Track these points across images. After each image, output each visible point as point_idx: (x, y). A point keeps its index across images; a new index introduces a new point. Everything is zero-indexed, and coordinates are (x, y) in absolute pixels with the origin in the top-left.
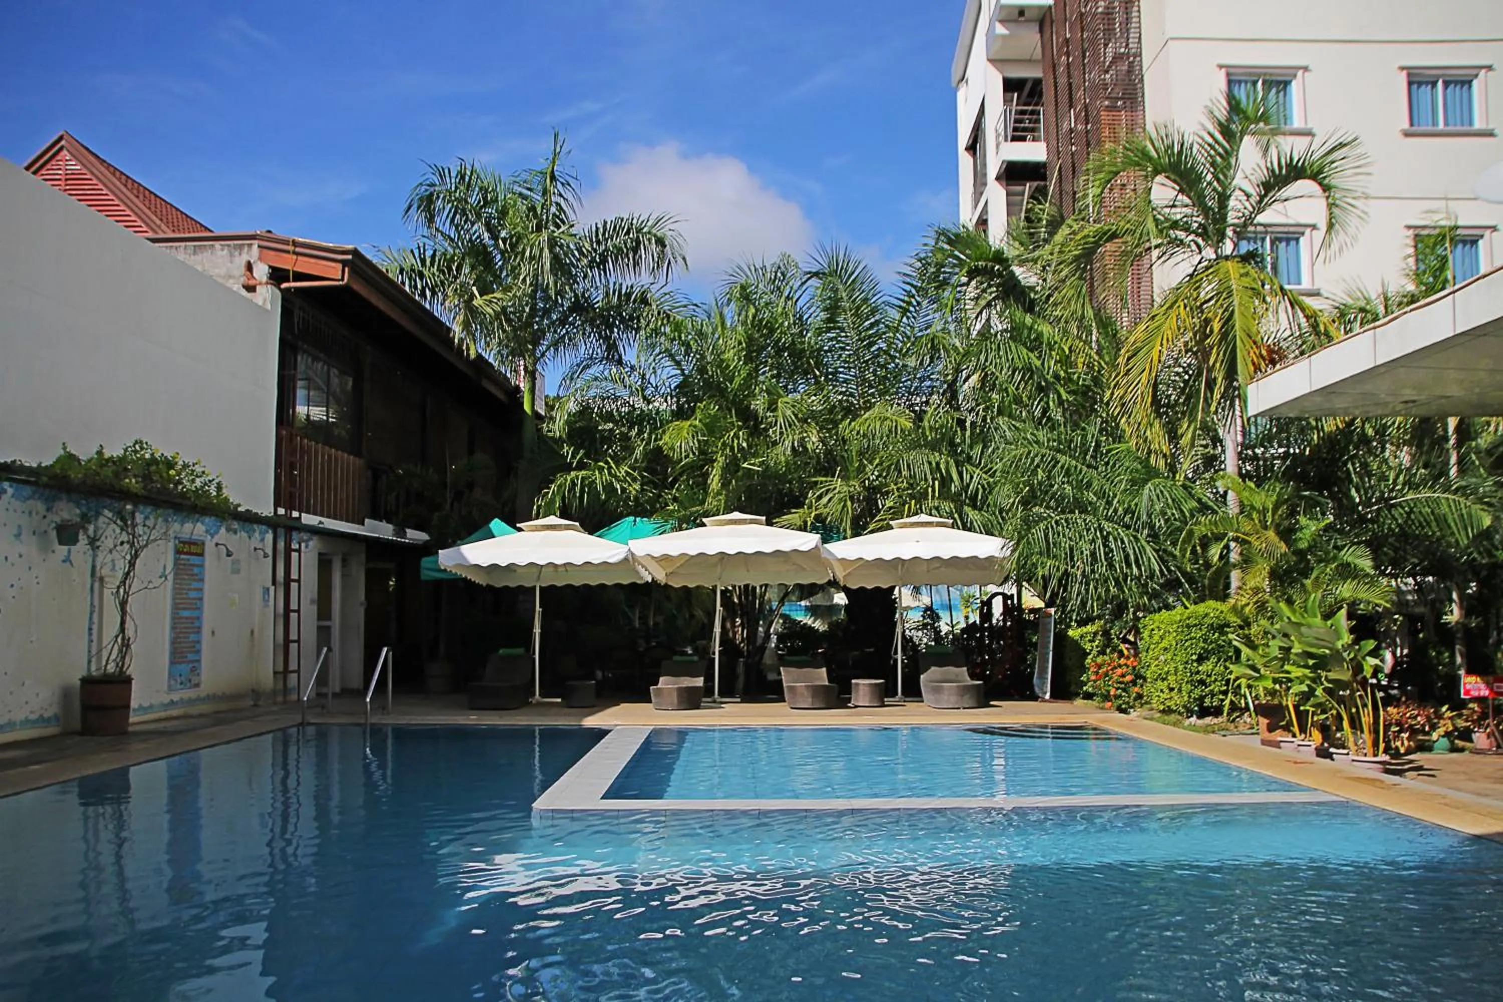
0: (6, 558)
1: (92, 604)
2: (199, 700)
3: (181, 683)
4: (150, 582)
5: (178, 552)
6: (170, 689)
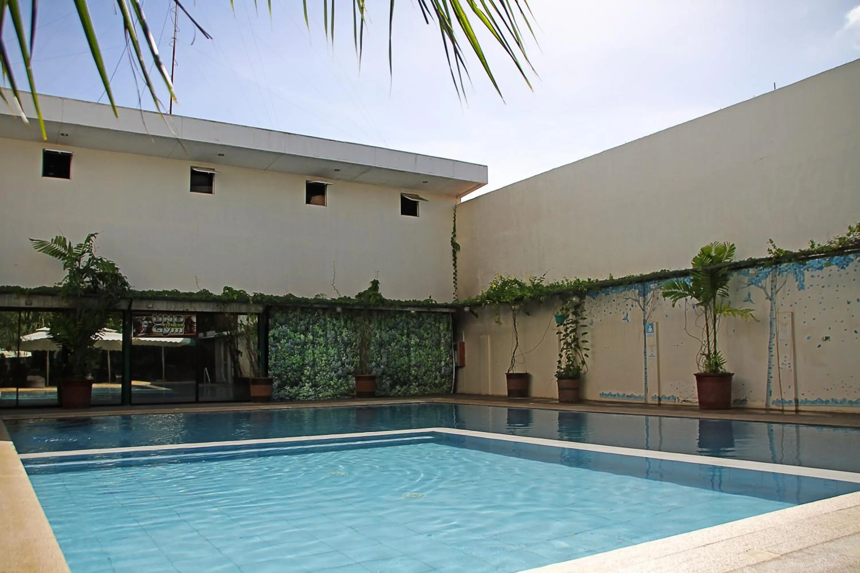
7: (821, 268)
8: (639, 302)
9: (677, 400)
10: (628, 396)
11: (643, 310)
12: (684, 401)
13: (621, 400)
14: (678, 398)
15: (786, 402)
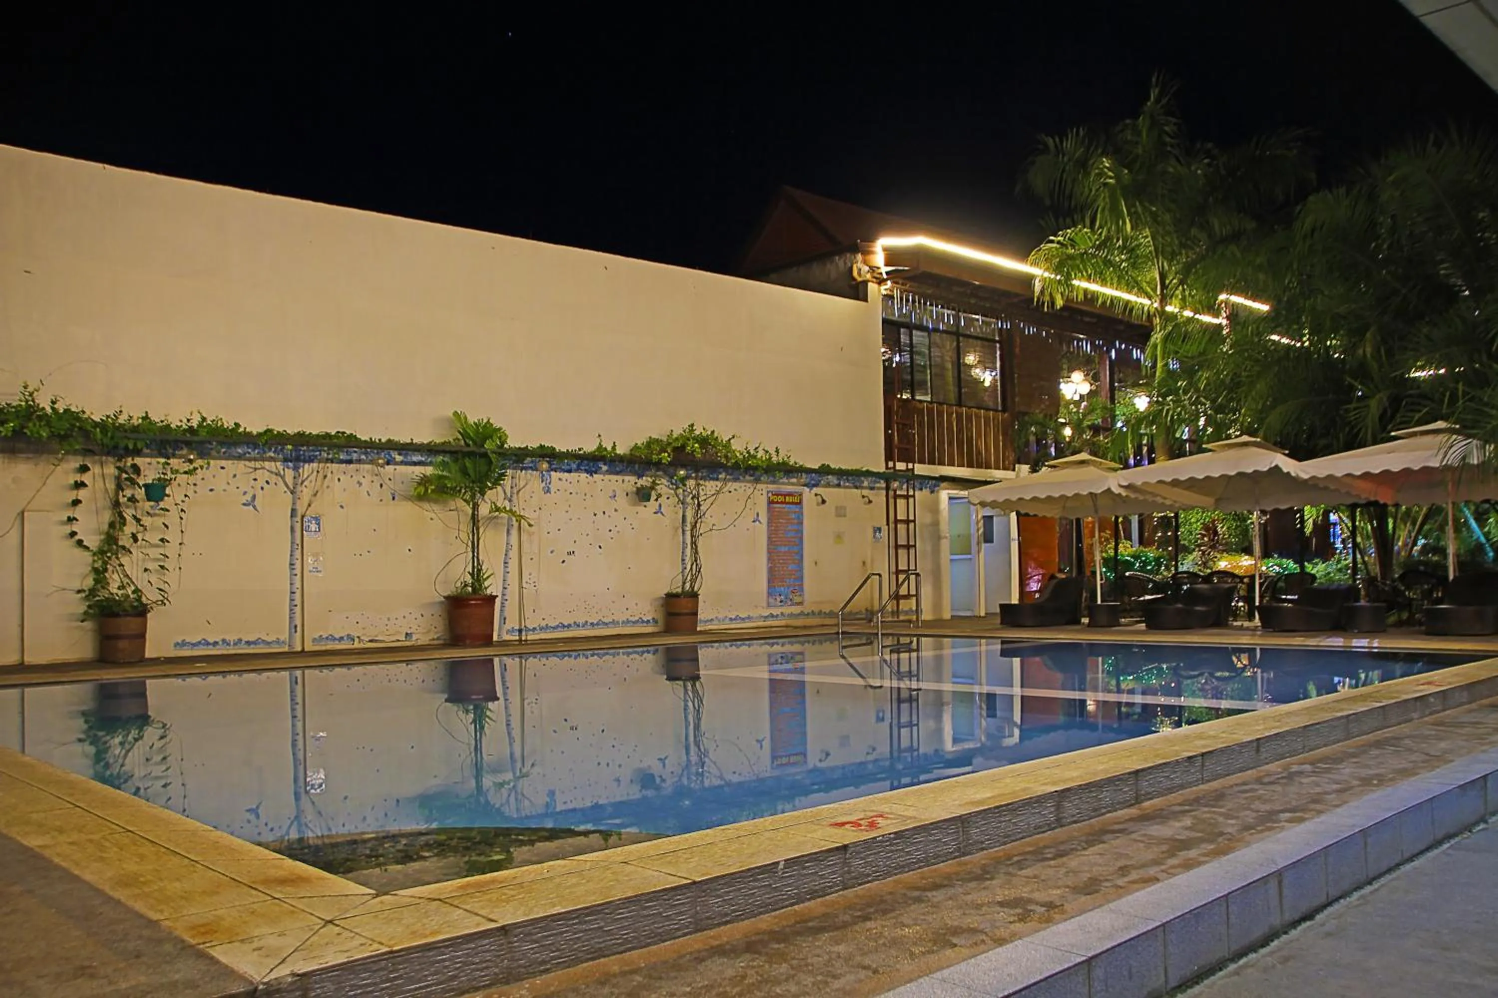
0: (604, 513)
1: (684, 542)
2: (802, 614)
3: (781, 602)
4: (714, 525)
5: (770, 502)
6: (769, 605)
7: (570, 471)
8: (283, 477)
9: (357, 640)
10: (248, 643)
11: (292, 492)
12: (371, 641)
13: (232, 651)
14: (358, 637)
15: (530, 630)
